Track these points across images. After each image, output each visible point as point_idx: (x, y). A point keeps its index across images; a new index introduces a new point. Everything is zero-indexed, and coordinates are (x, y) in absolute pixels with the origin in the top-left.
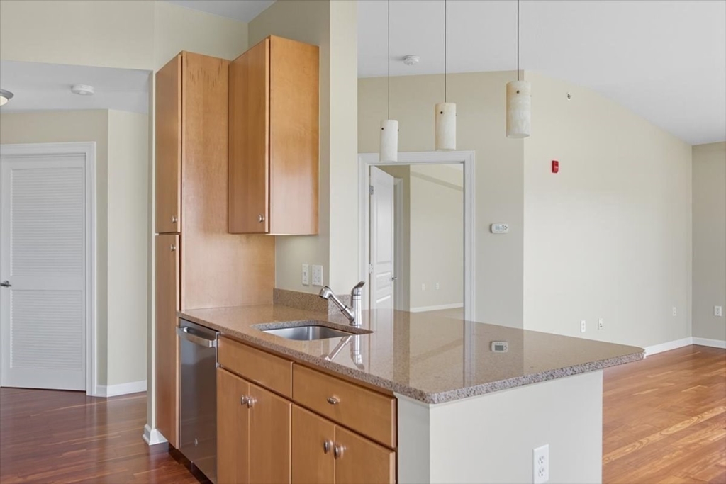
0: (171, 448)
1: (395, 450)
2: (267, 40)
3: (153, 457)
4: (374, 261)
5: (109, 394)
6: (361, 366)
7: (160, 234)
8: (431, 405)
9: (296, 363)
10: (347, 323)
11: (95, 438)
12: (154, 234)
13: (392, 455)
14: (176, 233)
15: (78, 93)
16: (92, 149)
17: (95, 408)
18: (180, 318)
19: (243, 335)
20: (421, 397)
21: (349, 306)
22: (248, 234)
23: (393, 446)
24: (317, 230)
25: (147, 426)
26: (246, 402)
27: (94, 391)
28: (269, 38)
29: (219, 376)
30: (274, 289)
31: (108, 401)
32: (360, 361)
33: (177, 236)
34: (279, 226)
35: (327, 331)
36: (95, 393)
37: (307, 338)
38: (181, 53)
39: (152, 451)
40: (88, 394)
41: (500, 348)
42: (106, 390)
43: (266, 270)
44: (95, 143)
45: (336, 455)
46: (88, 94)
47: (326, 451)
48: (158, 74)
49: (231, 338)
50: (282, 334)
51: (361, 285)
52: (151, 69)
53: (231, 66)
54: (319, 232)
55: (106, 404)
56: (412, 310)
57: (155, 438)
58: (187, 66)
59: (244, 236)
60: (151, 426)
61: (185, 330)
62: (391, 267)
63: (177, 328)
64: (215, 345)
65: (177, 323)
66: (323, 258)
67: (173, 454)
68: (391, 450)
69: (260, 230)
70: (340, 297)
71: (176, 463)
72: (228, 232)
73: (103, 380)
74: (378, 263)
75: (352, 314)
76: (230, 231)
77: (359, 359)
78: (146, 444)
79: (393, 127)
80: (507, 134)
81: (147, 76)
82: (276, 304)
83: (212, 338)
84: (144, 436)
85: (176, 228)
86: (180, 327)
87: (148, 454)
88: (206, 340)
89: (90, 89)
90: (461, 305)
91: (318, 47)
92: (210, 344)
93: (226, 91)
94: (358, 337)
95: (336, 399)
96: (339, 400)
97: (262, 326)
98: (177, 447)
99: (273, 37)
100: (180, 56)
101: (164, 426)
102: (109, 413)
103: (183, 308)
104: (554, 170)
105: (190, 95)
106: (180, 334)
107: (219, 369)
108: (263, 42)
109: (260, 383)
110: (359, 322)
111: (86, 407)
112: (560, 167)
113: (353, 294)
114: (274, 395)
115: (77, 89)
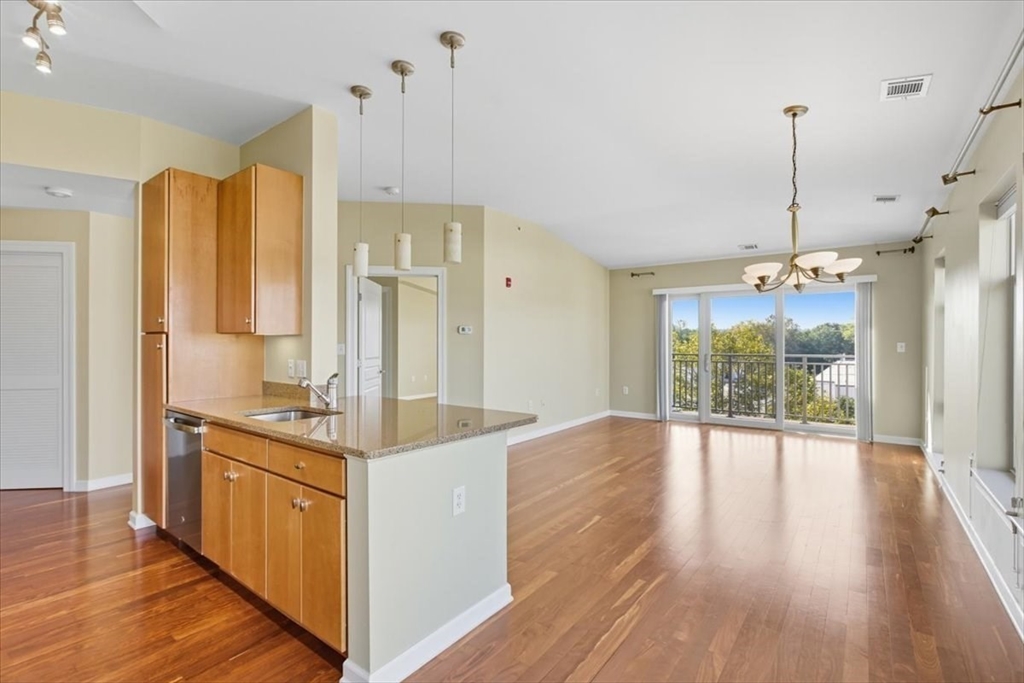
0: (159, 530)
1: (345, 498)
2: (253, 168)
3: (139, 540)
4: (362, 357)
5: (90, 489)
6: (336, 441)
7: (147, 333)
8: (369, 461)
9: (272, 440)
10: (324, 407)
11: (74, 529)
12: (140, 334)
13: (343, 502)
14: (163, 333)
15: (53, 194)
16: (71, 249)
17: (74, 503)
18: (167, 410)
19: (225, 420)
20: (361, 454)
21: (325, 392)
22: (238, 334)
23: (343, 494)
24: (300, 329)
25: (132, 513)
26: (228, 477)
27: (72, 485)
28: (255, 165)
29: (204, 458)
30: (264, 382)
31: (89, 495)
32: (335, 438)
33: (164, 336)
34: (264, 326)
35: (307, 414)
36: (74, 489)
37: (289, 420)
38: (168, 170)
39: (137, 534)
40: (65, 490)
41: (465, 425)
42: (87, 484)
43: (256, 366)
44: (74, 243)
45: (301, 509)
46: (66, 196)
47: (294, 507)
48: (144, 185)
49: (215, 424)
50: (266, 419)
51: (335, 375)
52: (136, 179)
53: (221, 185)
54: (303, 333)
55: (86, 498)
56: (399, 398)
57: (141, 522)
58: (175, 181)
59: (233, 335)
60: (136, 511)
61: (172, 420)
62: (379, 362)
63: (164, 419)
64: (200, 431)
65: (164, 415)
66: (306, 354)
67: (161, 534)
68: (342, 498)
69: (246, 330)
70: (317, 387)
71: (162, 542)
72: (217, 332)
73: (84, 474)
74: (366, 359)
75: (328, 400)
76: (219, 330)
77: (334, 436)
78: (132, 530)
79: (364, 249)
80: (445, 261)
81: (133, 186)
82: (265, 394)
83: (198, 425)
84: (130, 523)
85: (163, 327)
86: (167, 417)
87: (133, 538)
88: (191, 428)
89: (68, 192)
90: (435, 395)
91: (302, 177)
92: (196, 430)
93: (215, 205)
94: (333, 417)
95: (302, 464)
96: (304, 465)
97: (247, 412)
98: (164, 527)
99: (258, 164)
100: (167, 173)
101: (151, 510)
102: (91, 506)
103: (170, 401)
104: (508, 285)
105: (177, 207)
106: (167, 424)
107: (204, 452)
108: (250, 167)
109: (241, 459)
110: (334, 406)
111: (62, 503)
112: (512, 283)
113: (329, 383)
114: (254, 469)
115: (50, 191)
